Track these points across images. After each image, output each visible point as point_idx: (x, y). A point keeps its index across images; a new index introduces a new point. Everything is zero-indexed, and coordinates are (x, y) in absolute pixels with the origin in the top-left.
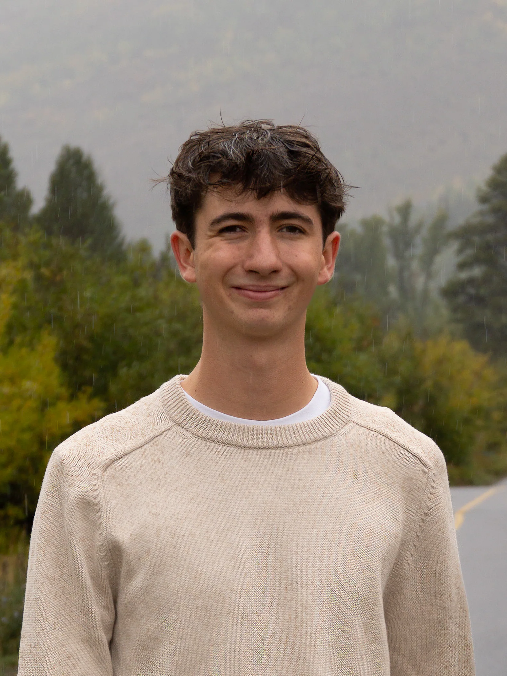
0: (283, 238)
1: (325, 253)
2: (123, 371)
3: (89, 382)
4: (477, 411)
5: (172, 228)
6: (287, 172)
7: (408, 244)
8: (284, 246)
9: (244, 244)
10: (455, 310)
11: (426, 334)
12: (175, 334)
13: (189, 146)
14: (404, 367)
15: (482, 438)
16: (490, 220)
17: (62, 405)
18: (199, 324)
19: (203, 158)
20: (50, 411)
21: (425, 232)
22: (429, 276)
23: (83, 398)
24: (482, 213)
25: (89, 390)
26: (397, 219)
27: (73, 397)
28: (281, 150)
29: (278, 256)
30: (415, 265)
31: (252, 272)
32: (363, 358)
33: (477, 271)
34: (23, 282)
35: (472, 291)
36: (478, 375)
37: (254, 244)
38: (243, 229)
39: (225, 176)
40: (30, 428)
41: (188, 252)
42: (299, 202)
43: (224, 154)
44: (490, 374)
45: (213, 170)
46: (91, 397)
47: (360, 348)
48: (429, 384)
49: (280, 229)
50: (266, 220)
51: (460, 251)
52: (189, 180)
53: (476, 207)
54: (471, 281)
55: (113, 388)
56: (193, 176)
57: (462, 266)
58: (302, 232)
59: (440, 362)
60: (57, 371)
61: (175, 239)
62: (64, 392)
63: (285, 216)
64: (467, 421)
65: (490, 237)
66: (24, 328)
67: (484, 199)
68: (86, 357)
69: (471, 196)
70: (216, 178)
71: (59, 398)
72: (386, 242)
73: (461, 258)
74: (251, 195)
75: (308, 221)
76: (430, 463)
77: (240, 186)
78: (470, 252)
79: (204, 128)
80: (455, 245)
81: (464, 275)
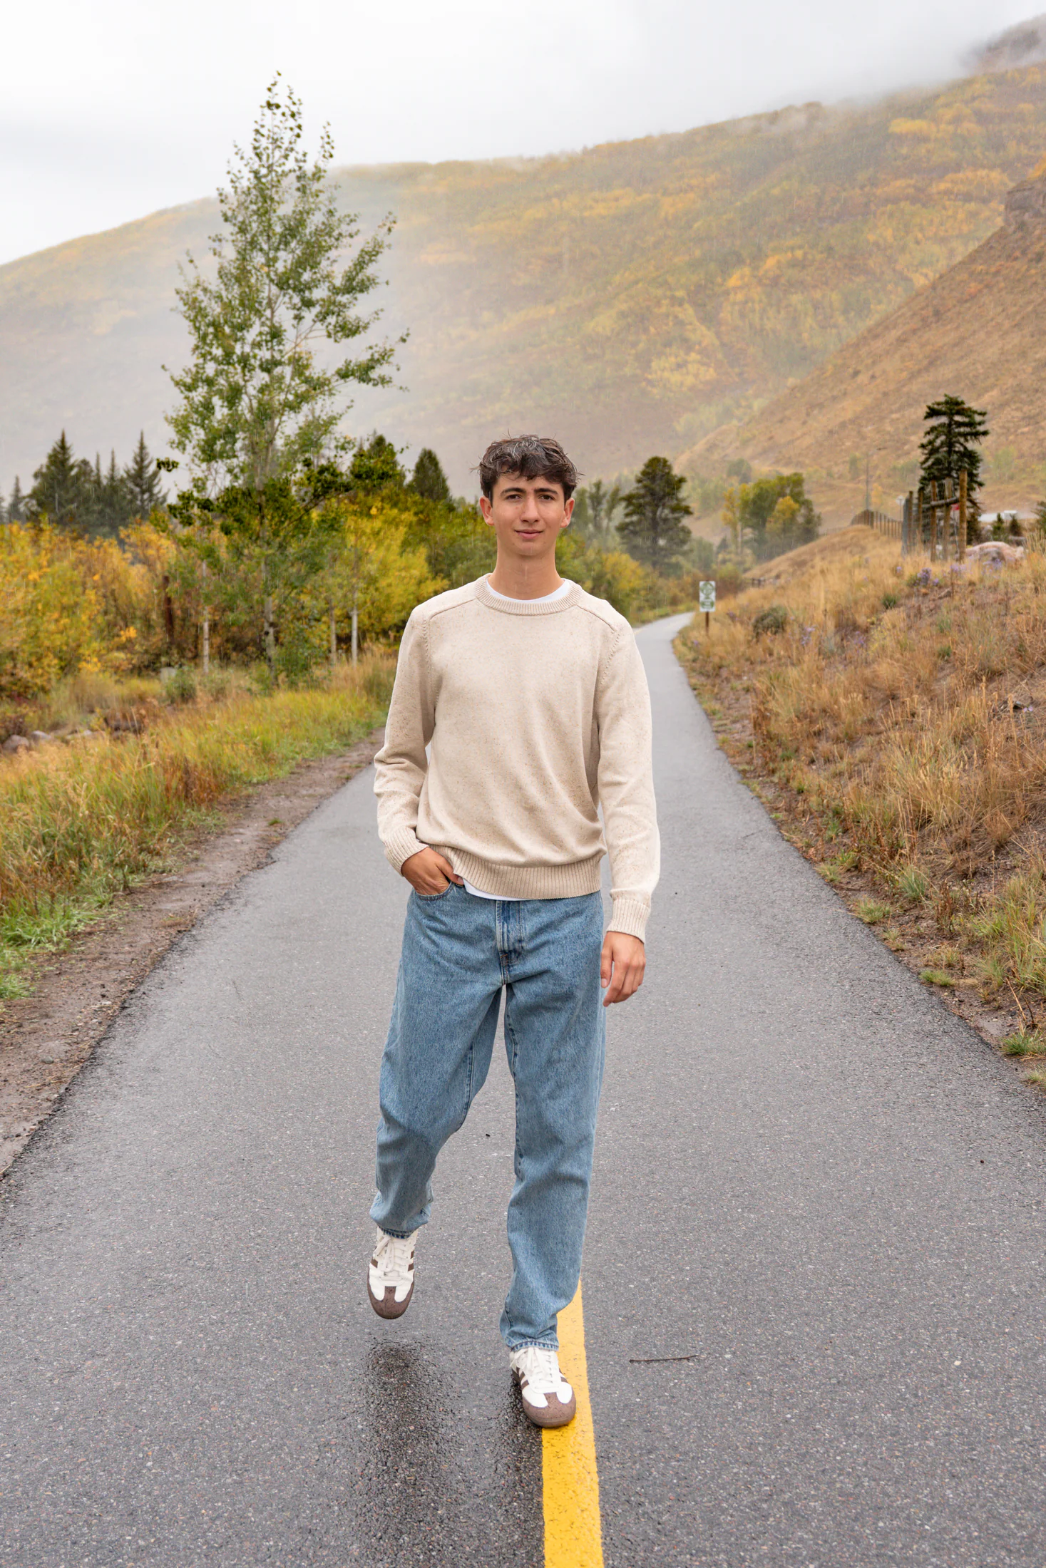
0: (542, 502)
1: (565, 510)
2: (459, 566)
3: (441, 571)
4: (633, 590)
5: (481, 495)
6: (545, 466)
7: (599, 503)
8: (542, 507)
9: (520, 506)
10: (623, 538)
11: (608, 550)
12: (484, 548)
13: (491, 449)
14: (597, 567)
15: (635, 604)
16: (642, 492)
17: (428, 582)
18: (495, 544)
19: (497, 458)
20: (423, 585)
21: (608, 497)
22: (610, 519)
23: (439, 579)
24: (637, 488)
25: (442, 575)
26: (594, 490)
27: (434, 578)
28: (541, 454)
29: (539, 512)
30: (603, 514)
31: (525, 521)
32: (576, 562)
33: (635, 518)
34: (411, 522)
35: (631, 528)
36: (634, 572)
37: (525, 506)
38: (519, 496)
39: (510, 468)
40: (413, 593)
41: (489, 508)
42: (551, 482)
43: (510, 455)
44: (640, 572)
45: (503, 464)
46: (443, 578)
47: (575, 557)
48: (609, 576)
49: (540, 496)
50: (532, 492)
51: (627, 507)
52: (490, 469)
53: (635, 485)
54: (632, 523)
55: (454, 574)
56: (492, 467)
57: (627, 515)
58: (552, 498)
59: (615, 565)
60: (426, 565)
61: (482, 501)
62: (430, 576)
63: (542, 490)
64: (628, 595)
65: (642, 501)
66: (410, 544)
67: (639, 481)
68: (440, 559)
69: (632, 478)
70: (505, 469)
71: (427, 579)
72: (588, 501)
73: (627, 511)
74: (524, 479)
75: (555, 492)
76: (616, 628)
77: (517, 473)
78: (631, 508)
79: (499, 440)
80: (624, 504)
81: (628, 520)
